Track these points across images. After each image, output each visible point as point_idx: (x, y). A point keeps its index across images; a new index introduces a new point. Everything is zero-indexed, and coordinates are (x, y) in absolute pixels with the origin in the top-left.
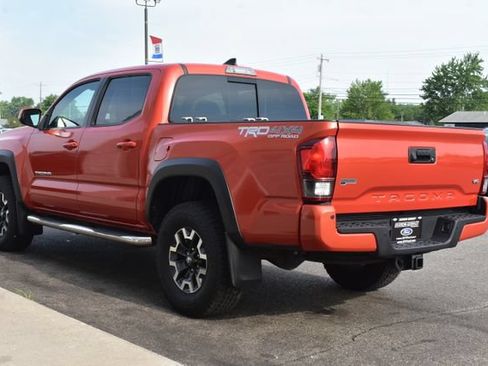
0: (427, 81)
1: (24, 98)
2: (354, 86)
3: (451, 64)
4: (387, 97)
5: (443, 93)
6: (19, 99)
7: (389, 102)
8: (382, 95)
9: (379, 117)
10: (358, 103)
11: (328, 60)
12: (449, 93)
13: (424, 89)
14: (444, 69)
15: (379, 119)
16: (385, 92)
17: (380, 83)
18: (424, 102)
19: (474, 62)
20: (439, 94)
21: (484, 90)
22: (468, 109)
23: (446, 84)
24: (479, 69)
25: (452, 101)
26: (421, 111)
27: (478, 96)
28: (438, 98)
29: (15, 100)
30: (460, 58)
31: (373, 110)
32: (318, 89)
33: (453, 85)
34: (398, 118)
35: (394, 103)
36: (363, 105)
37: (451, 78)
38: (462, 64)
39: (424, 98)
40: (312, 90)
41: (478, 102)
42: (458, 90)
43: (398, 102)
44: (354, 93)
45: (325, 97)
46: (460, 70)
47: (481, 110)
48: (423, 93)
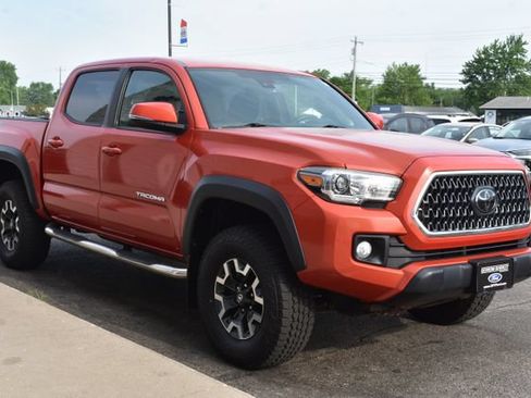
0: (467, 65)
1: (43, 84)
2: (390, 71)
3: (494, 46)
4: (425, 82)
5: (484, 78)
6: (38, 85)
7: (427, 86)
8: (420, 79)
9: (417, 103)
10: (395, 88)
11: (362, 43)
12: (491, 76)
13: (464, 73)
14: (485, 51)
15: (416, 104)
16: (423, 76)
17: (417, 66)
18: (464, 86)
19: (517, 44)
20: (480, 78)
21: (528, 74)
22: (510, 94)
23: (488, 68)
24: (523, 52)
25: (495, 85)
26: (461, 96)
27: (521, 80)
28: (479, 83)
29: (34, 85)
30: (503, 40)
31: (410, 95)
32: (352, 72)
33: (495, 68)
34: (437, 104)
35: (433, 88)
36: (400, 90)
37: (493, 61)
38: (504, 46)
39: (464, 82)
40: (346, 75)
41: (522, 86)
42: (500, 74)
43: (437, 86)
44: (390, 78)
45: (359, 82)
46: (503, 53)
47: (525, 95)
48: (463, 77)
